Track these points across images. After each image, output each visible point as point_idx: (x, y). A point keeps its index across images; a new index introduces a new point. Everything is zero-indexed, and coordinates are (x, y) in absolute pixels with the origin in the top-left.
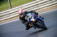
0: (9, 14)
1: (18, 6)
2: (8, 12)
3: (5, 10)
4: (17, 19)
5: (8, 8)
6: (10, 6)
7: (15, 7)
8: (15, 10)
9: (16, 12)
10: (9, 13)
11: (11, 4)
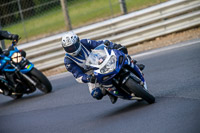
0: (117, 34)
1: (149, 6)
2: (114, 24)
3: (105, 20)
4: (144, 51)
5: (113, 13)
6: (121, 6)
7: (138, 10)
8: (139, 19)
9: (140, 26)
10: (116, 30)
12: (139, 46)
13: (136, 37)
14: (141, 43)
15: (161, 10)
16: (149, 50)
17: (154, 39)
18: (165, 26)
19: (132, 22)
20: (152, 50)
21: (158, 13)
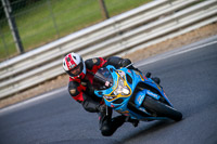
0: (15, 76)
1: (47, 43)
2: (11, 66)
4: (46, 92)
5: (8, 54)
6: (17, 46)
8: (38, 58)
10: (14, 72)
11: (22, 37)
12: (40, 87)
13: (36, 77)
14: (42, 83)
15: (60, 46)
16: (51, 91)
17: (55, 78)
19: (30, 61)
20: (54, 90)
21: (58, 50)
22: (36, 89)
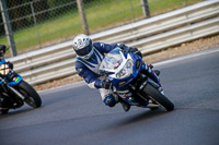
0: (139, 39)
1: (175, 9)
2: (135, 29)
3: (126, 24)
4: (168, 58)
6: (143, 8)
7: (162, 13)
8: (164, 23)
9: (164, 31)
10: (138, 35)
12: (163, 52)
13: (160, 43)
14: (165, 49)
15: (187, 14)
16: (173, 58)
17: (179, 45)
18: (192, 31)
19: (155, 26)
20: (176, 57)
21: (184, 17)
22: (159, 54)
